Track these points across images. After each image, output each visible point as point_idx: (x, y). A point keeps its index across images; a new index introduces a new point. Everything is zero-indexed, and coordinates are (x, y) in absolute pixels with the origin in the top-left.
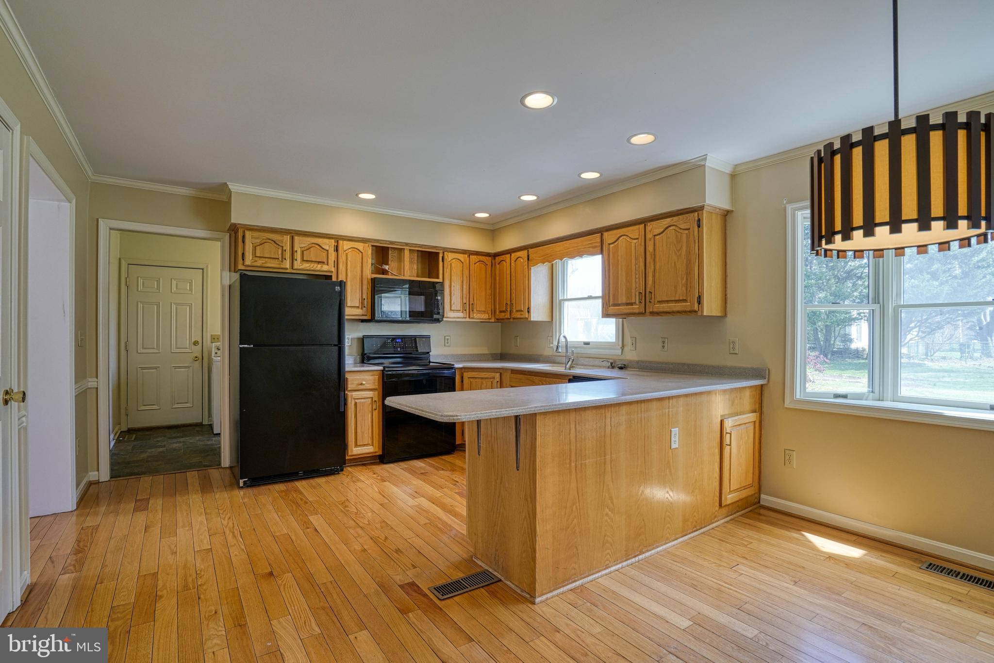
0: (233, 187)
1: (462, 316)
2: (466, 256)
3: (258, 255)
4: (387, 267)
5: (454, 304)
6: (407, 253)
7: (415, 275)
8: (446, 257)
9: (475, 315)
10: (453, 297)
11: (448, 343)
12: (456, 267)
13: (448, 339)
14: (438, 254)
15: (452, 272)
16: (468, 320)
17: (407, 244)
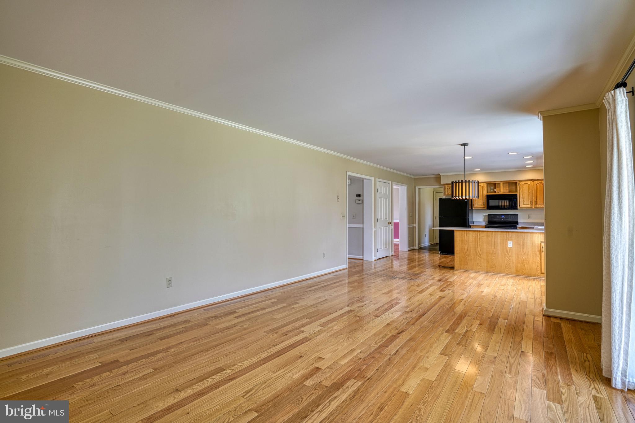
0: (441, 174)
1: (530, 207)
2: (531, 182)
3: (449, 191)
4: (495, 190)
5: (525, 202)
6: (501, 184)
7: (508, 192)
8: (520, 183)
9: (537, 206)
10: (524, 199)
11: (530, 218)
12: (526, 188)
13: (530, 216)
14: (517, 182)
15: (524, 189)
16: (533, 208)
17: (501, 181)
